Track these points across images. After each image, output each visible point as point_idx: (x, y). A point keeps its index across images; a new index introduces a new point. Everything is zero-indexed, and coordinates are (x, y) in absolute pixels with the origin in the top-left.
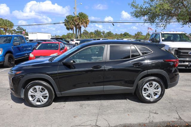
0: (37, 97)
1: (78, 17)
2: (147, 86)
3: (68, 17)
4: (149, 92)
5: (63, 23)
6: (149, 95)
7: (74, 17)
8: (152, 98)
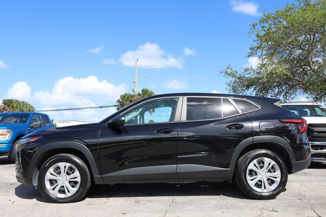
0: (60, 184)
1: (140, 95)
2: (255, 165)
3: (123, 97)
4: (259, 177)
5: (115, 106)
6: (260, 183)
7: (132, 96)
8: (265, 188)
